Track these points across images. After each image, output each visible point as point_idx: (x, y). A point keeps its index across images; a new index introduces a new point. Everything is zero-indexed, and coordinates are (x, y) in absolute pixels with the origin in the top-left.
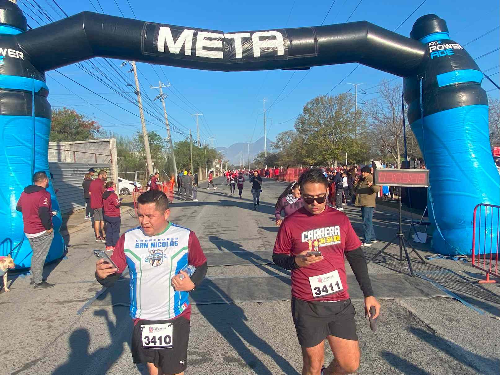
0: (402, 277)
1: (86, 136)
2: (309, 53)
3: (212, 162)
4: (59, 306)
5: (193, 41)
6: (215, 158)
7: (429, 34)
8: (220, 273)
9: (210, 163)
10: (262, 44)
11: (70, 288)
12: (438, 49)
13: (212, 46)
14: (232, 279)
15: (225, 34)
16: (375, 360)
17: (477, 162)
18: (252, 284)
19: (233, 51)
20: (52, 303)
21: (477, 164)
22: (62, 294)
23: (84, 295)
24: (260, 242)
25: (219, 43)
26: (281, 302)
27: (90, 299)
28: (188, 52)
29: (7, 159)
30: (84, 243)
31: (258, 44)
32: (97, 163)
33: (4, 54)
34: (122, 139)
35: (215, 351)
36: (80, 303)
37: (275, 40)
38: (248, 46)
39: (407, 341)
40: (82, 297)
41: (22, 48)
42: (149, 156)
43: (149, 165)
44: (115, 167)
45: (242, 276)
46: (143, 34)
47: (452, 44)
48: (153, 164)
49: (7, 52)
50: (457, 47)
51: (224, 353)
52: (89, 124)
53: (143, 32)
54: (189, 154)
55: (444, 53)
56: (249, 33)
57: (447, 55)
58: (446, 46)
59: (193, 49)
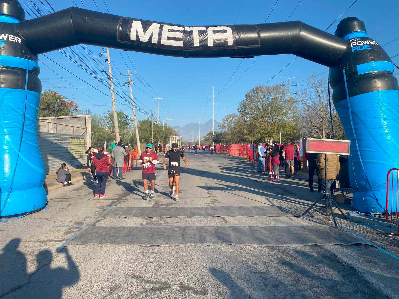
0: (328, 229)
1: (66, 113)
2: (253, 45)
3: (169, 138)
4: (41, 244)
5: (160, 32)
6: (171, 134)
7: (351, 33)
8: (175, 223)
9: (167, 139)
10: (215, 36)
11: (51, 231)
12: (358, 44)
13: (174, 37)
14: (186, 227)
15: (185, 28)
16: (307, 291)
17: (390, 136)
18: (204, 231)
19: (192, 41)
20: (36, 242)
21: (389, 137)
22: (44, 235)
23: (63, 236)
24: (209, 200)
25: (180, 35)
26: (227, 246)
27: (67, 240)
28: (155, 41)
29: (3, 124)
30: (62, 197)
31: (212, 36)
32: (75, 134)
33: (5, 38)
34: (94, 116)
35: (172, 281)
36: (59, 242)
37: (226, 33)
38: (204, 37)
39: (333, 277)
40: (61, 238)
41: (20, 34)
42: (117, 131)
43: (117, 137)
44: (89, 138)
45: (195, 226)
46: (119, 25)
47: (369, 41)
49: (8, 37)
50: (373, 43)
51: (180, 283)
52: (69, 103)
54: (150, 131)
55: (363, 48)
56: (205, 27)
57: (365, 49)
58: (364, 42)
59: (159, 38)
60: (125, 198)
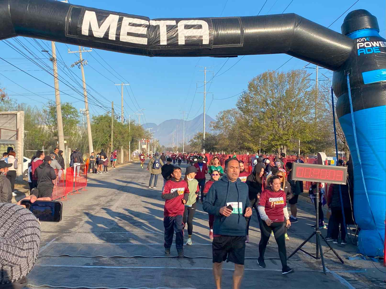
2: (235, 44)
3: (137, 142)
5: (119, 26)
6: (140, 136)
9: (135, 143)
10: (187, 32)
12: (366, 46)
13: (136, 33)
15: (151, 21)
19: (157, 38)
25: (143, 31)
28: (112, 37)
31: (184, 32)
34: (29, 110)
37: (200, 30)
38: (173, 33)
42: (61, 133)
43: (60, 144)
44: (20, 143)
46: (68, 17)
47: (380, 42)
48: (65, 142)
53: (69, 15)
54: (110, 132)
55: (371, 51)
56: (175, 21)
57: (374, 52)
58: (373, 43)
59: (118, 34)
60: (69, 231)
